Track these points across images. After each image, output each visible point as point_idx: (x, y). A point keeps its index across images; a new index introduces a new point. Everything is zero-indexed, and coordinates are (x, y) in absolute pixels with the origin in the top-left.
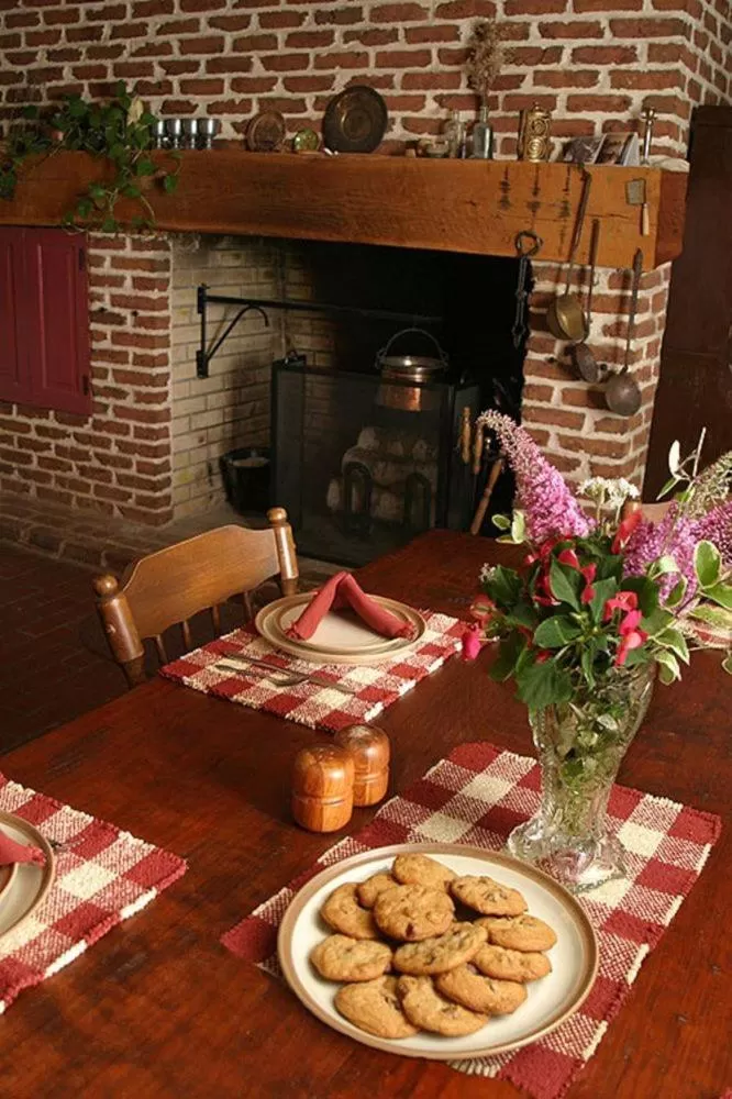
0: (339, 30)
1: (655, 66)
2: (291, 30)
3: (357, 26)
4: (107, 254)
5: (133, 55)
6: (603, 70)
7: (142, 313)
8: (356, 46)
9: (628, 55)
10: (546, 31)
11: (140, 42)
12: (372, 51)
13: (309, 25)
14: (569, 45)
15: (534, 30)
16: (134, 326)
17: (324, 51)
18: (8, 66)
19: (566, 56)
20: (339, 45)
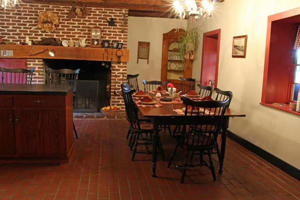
0: (76, 29)
1: (124, 37)
2: (68, 28)
3: (79, 29)
4: (32, 63)
5: (34, 29)
6: (117, 37)
7: (40, 73)
8: (79, 31)
9: (121, 35)
10: (109, 31)
11: (36, 27)
12: (82, 32)
13: (71, 28)
14: (112, 33)
15: (107, 31)
16: (38, 75)
17: (73, 32)
18: (1, 28)
19: (112, 35)
20: (76, 31)
